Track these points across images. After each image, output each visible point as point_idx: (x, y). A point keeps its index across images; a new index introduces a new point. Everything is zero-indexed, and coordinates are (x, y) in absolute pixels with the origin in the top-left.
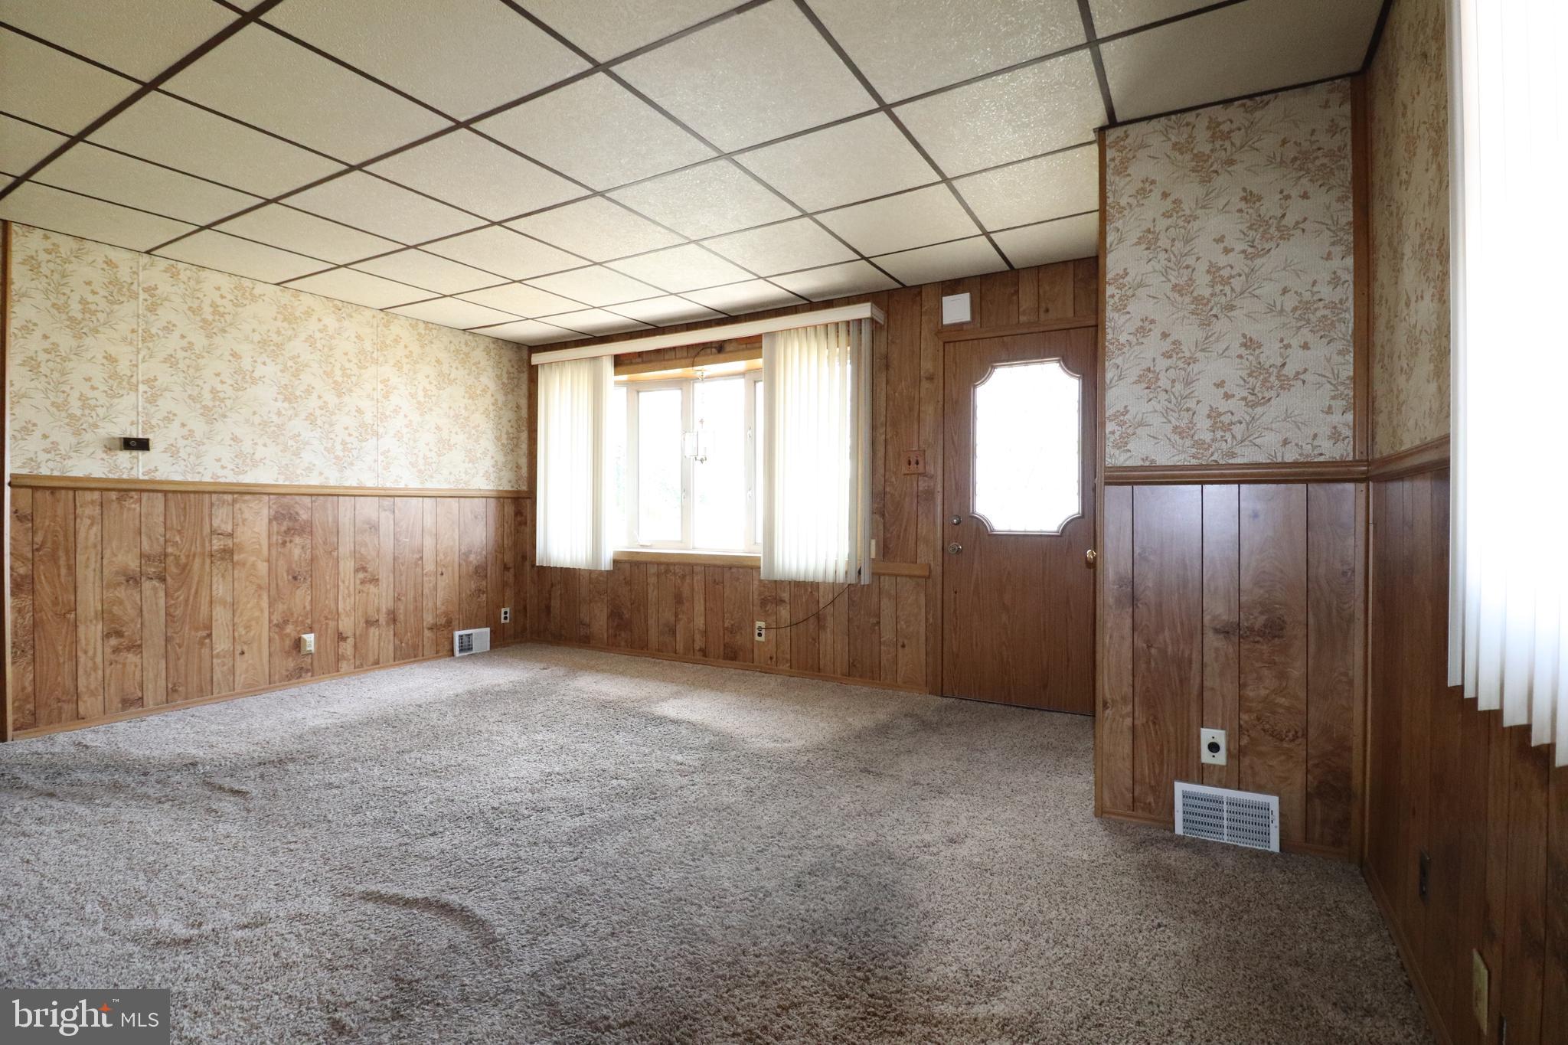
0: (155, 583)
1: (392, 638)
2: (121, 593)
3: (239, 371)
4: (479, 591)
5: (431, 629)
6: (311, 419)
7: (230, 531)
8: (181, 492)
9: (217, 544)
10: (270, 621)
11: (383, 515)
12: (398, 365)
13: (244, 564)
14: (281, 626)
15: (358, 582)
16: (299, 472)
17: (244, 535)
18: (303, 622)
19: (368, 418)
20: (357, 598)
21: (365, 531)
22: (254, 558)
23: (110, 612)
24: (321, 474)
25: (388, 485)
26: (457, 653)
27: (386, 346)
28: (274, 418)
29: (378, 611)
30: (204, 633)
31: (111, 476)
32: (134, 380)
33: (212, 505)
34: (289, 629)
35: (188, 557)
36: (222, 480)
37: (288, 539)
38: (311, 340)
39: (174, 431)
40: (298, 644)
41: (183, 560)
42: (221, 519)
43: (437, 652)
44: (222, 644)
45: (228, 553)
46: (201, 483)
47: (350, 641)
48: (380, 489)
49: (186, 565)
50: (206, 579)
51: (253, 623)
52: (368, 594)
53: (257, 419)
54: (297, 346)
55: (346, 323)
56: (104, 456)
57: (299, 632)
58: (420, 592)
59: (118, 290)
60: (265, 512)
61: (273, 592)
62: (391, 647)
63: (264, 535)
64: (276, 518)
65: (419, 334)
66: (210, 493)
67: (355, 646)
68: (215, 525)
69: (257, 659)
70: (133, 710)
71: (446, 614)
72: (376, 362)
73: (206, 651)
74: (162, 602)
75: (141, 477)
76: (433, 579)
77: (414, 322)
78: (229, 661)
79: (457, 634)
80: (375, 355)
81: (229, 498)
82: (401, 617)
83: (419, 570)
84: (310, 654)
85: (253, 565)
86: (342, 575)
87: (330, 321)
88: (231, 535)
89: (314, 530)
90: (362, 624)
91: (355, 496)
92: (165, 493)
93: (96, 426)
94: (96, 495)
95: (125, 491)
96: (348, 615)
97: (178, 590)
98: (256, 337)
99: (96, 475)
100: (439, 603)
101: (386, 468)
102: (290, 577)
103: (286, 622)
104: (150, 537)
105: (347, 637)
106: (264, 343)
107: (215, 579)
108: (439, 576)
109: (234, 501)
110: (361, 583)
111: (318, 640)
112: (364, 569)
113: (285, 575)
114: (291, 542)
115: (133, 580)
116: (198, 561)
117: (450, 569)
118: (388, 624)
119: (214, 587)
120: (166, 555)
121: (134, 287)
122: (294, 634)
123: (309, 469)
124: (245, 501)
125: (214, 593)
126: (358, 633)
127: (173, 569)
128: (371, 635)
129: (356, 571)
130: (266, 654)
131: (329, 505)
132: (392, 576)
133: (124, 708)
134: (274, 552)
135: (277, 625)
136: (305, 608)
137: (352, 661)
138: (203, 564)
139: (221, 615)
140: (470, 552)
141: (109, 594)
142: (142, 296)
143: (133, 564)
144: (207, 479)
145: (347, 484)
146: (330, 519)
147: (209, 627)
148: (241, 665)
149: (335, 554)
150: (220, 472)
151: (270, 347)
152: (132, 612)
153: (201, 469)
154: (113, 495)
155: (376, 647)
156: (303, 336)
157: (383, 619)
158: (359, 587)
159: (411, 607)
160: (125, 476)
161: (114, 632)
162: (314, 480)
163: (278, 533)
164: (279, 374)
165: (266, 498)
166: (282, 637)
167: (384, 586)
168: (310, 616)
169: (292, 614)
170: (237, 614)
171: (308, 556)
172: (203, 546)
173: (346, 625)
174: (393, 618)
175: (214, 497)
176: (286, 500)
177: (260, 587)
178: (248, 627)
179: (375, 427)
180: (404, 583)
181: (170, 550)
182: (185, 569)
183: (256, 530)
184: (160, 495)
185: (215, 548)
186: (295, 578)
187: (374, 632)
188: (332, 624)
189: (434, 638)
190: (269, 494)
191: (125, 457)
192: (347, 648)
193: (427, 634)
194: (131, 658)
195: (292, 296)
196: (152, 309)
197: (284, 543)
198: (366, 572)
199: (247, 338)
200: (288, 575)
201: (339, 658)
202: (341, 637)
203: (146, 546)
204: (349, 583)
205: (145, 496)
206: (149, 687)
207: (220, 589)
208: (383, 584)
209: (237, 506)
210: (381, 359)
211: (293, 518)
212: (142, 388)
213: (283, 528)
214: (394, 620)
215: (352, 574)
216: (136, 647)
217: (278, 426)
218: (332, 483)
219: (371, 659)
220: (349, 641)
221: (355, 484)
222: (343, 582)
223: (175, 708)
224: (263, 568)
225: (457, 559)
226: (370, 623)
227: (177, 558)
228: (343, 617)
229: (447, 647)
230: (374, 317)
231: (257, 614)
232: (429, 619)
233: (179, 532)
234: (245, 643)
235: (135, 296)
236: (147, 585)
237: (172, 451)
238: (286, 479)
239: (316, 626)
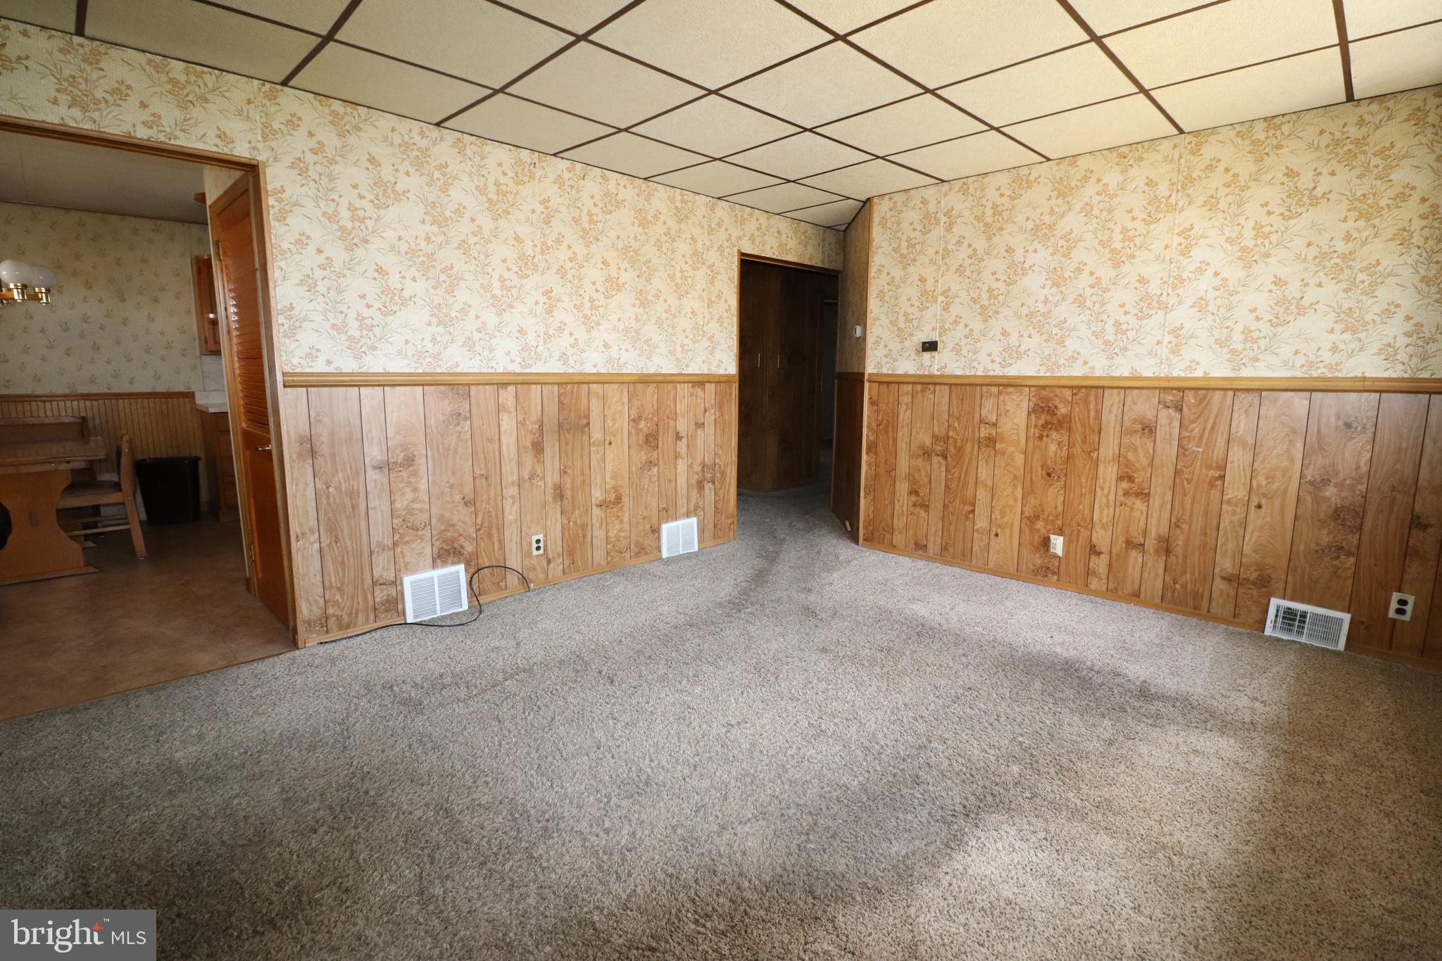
0: (940, 459)
1: (1161, 571)
2: (920, 462)
3: (1012, 265)
4: (1339, 550)
5: (1228, 579)
6: (1080, 301)
7: (994, 421)
8: (962, 385)
9: (984, 432)
10: (1022, 513)
11: (1164, 413)
12: (1211, 203)
13: (1004, 453)
14: (1033, 519)
15: (1120, 492)
16: (1061, 362)
17: (1006, 426)
18: (1053, 521)
19: (1154, 288)
20: (1118, 510)
21: (1136, 432)
22: (1012, 449)
23: (913, 476)
24: (1085, 363)
25: (1175, 373)
26: (1268, 631)
27: (1192, 180)
28: (1041, 306)
29: (1145, 533)
30: (970, 508)
31: (919, 373)
32: (935, 294)
33: (982, 396)
34: (1039, 525)
35: (962, 441)
36: (991, 373)
37: (1045, 434)
38: (1087, 210)
39: (960, 331)
40: (1046, 543)
41: (959, 443)
42: (988, 410)
43: (1235, 616)
44: (981, 523)
45: (991, 441)
46: (975, 376)
47: (1104, 558)
48: (1160, 379)
49: (960, 448)
50: (974, 462)
51: (1008, 510)
52: (1132, 509)
53: (1025, 311)
54: (1073, 222)
55: (1133, 172)
56: (916, 358)
57: (1048, 531)
58: (1214, 524)
59: (929, 220)
60: (1025, 404)
61: (1028, 484)
62: (1159, 584)
63: (1023, 426)
64: (1034, 411)
65: (1255, 142)
66: (982, 385)
67: (1110, 566)
68: (983, 414)
69: (1006, 546)
70: (920, 552)
71: (1260, 567)
72: (1172, 208)
73: (969, 524)
74: (944, 474)
75: (936, 373)
76: (1240, 511)
77: (1244, 128)
78: (985, 538)
79: (1275, 602)
80: (1172, 200)
81: (995, 390)
82: (1179, 550)
83: (1215, 494)
84: (1056, 556)
85: (1012, 456)
86: (1101, 480)
87: (1113, 178)
88: (995, 425)
89: (1073, 425)
90: (1121, 543)
91: (1125, 388)
92: (950, 385)
93: (912, 335)
94: (909, 388)
95: (926, 383)
96: (1104, 527)
97: (955, 467)
98: (1030, 225)
99: (910, 373)
100: (1247, 549)
101: (1176, 351)
102: (1044, 473)
103: (1037, 517)
104: (938, 420)
105: (1100, 553)
106: (1037, 228)
107: (980, 463)
108: (1252, 509)
109: (1000, 393)
110: (1125, 494)
111: (1067, 545)
112: (1130, 479)
113: (1039, 470)
114: (1047, 436)
115: (927, 454)
116: (969, 445)
117: (1277, 502)
118: (1157, 551)
119: (979, 470)
120: (948, 438)
121: (938, 215)
122: (1043, 531)
123: (1073, 359)
124: (1009, 393)
125: (979, 475)
126: (1114, 552)
127: (952, 450)
128: (1132, 560)
129: (1120, 479)
130: (1016, 542)
131: (1092, 398)
132: (1169, 494)
133: (916, 550)
134: (1031, 444)
135: (1028, 518)
136: (1056, 507)
137: (1105, 581)
138: (973, 448)
139: (983, 496)
140: (1325, 482)
141: (913, 462)
142: (943, 219)
143: (928, 442)
144: (980, 373)
145: (1117, 374)
146: (1092, 414)
147: (973, 504)
148: (996, 545)
149: (1095, 455)
150: (990, 366)
151: (1041, 231)
152: (926, 480)
153: (975, 364)
154: (919, 387)
155: (1137, 574)
156: (1077, 208)
157: (1150, 545)
158: (1121, 498)
159: (1196, 541)
160: (926, 373)
161: (914, 492)
162: (1076, 371)
163: (1036, 426)
164: (1050, 258)
165: (1027, 390)
166: (1033, 531)
167: (1157, 503)
168: (1061, 517)
169: (1043, 511)
170: (996, 498)
171: (1064, 453)
172: (974, 432)
173: (1101, 538)
174: (1166, 547)
175: (985, 389)
176: (1045, 393)
177: (1015, 477)
178: (1003, 513)
179: (1163, 298)
180: (1188, 506)
181: (951, 433)
182: (960, 450)
183: (1015, 421)
184: (947, 388)
185: (982, 435)
186: (1049, 475)
187: (1135, 557)
188: (1084, 533)
189: (1232, 593)
190: (1030, 386)
191: (927, 355)
192: (1100, 564)
193: (1219, 584)
194: (923, 514)
195: (1070, 165)
196: (949, 229)
197: (1041, 437)
198: (1133, 482)
199: (1021, 229)
200: (1042, 470)
201: (1089, 573)
202: (1094, 550)
203: (936, 429)
204: (1109, 491)
205: (938, 387)
206: (931, 538)
207: (984, 473)
208: (1156, 501)
209: (1001, 398)
210: (1181, 203)
211: (1052, 411)
212: (940, 299)
213: (1042, 421)
214: (1168, 552)
215: (1114, 483)
216: (925, 506)
217: (1044, 315)
218: (1098, 373)
219: (1129, 589)
220: (1102, 556)
221: (1126, 374)
222: (1102, 489)
223: (945, 562)
224: (1019, 459)
225: (1293, 490)
226: (1130, 544)
227: (955, 441)
228: (1098, 528)
229: (1256, 615)
230: (1175, 146)
231: (1011, 502)
232: (1225, 564)
233: (958, 419)
234: (1000, 526)
235: (938, 222)
236: (936, 459)
237: (957, 349)
238: (1048, 370)
239: (1067, 530)
